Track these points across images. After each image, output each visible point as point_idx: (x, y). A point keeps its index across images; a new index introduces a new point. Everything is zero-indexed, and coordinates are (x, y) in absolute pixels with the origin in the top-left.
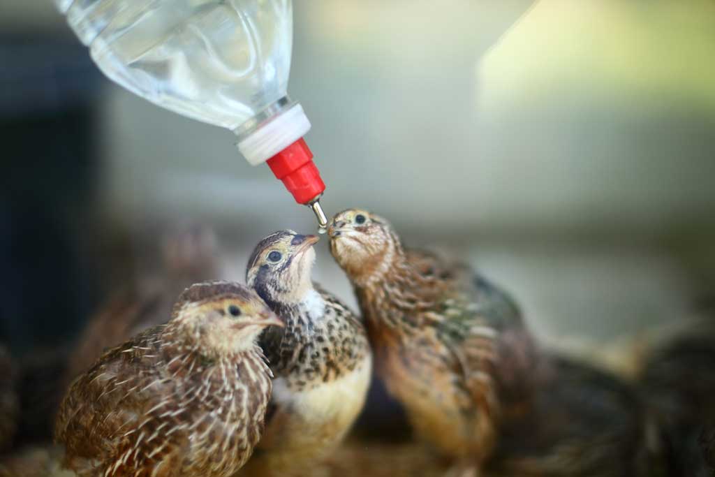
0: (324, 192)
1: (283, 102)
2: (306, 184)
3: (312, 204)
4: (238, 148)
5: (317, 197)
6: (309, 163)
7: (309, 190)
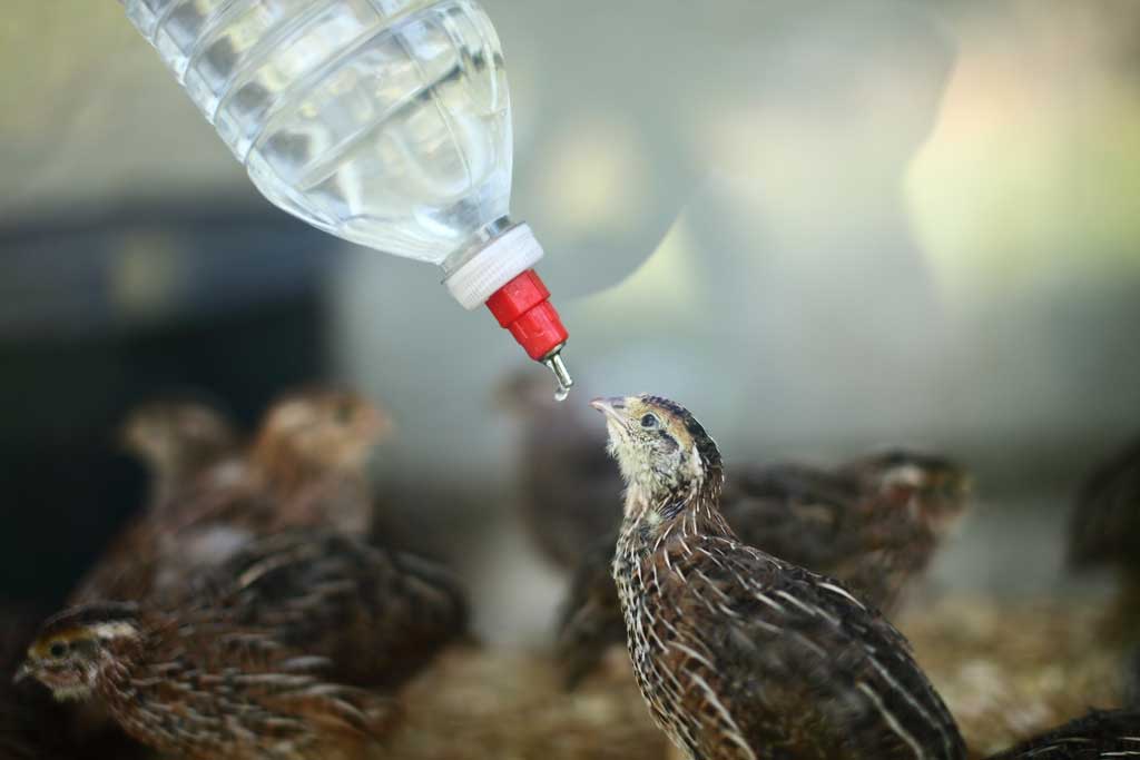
0: (567, 341)
1: (503, 223)
2: (540, 331)
3: (551, 358)
4: (447, 288)
5: (557, 348)
6: (543, 301)
7: (544, 339)
